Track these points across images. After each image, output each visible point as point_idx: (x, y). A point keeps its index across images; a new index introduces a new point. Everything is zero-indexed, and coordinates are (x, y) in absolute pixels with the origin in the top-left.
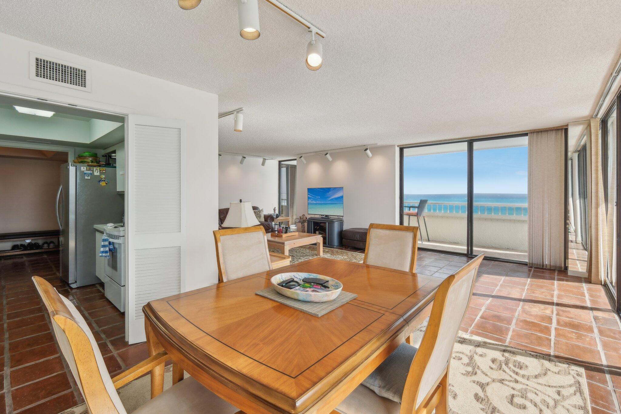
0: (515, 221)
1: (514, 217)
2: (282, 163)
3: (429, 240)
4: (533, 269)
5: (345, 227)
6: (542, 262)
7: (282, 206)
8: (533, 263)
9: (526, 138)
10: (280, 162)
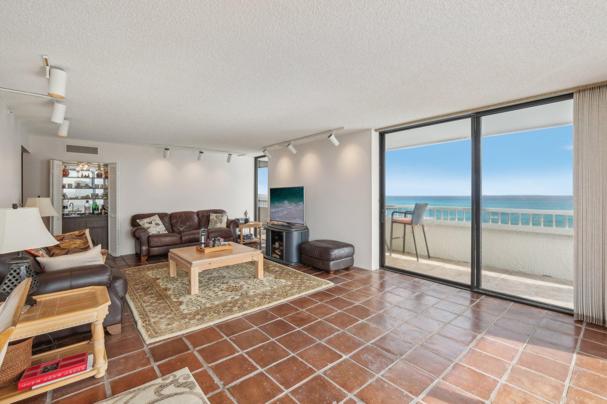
0: (554, 236)
1: (554, 229)
2: (259, 159)
3: (429, 257)
4: (583, 327)
5: (312, 238)
6: (601, 315)
7: (259, 208)
8: (585, 315)
9: (570, 102)
10: (256, 158)
